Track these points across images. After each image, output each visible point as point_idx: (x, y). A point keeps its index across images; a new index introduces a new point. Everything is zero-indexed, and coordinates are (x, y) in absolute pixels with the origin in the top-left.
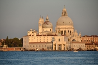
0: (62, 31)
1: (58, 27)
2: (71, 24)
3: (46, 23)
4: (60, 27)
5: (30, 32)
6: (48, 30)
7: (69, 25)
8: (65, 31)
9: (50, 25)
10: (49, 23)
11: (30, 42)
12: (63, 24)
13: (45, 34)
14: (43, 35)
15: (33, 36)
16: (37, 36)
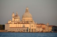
0: (26, 21)
1: (23, 19)
2: (31, 17)
3: (16, 16)
4: (25, 19)
5: (10, 21)
6: (18, 20)
7: (30, 17)
8: (28, 21)
9: (19, 17)
10: (18, 16)
11: (10, 27)
12: (27, 17)
13: (16, 22)
14: (18, 23)
15: (12, 23)
16: (14, 23)
